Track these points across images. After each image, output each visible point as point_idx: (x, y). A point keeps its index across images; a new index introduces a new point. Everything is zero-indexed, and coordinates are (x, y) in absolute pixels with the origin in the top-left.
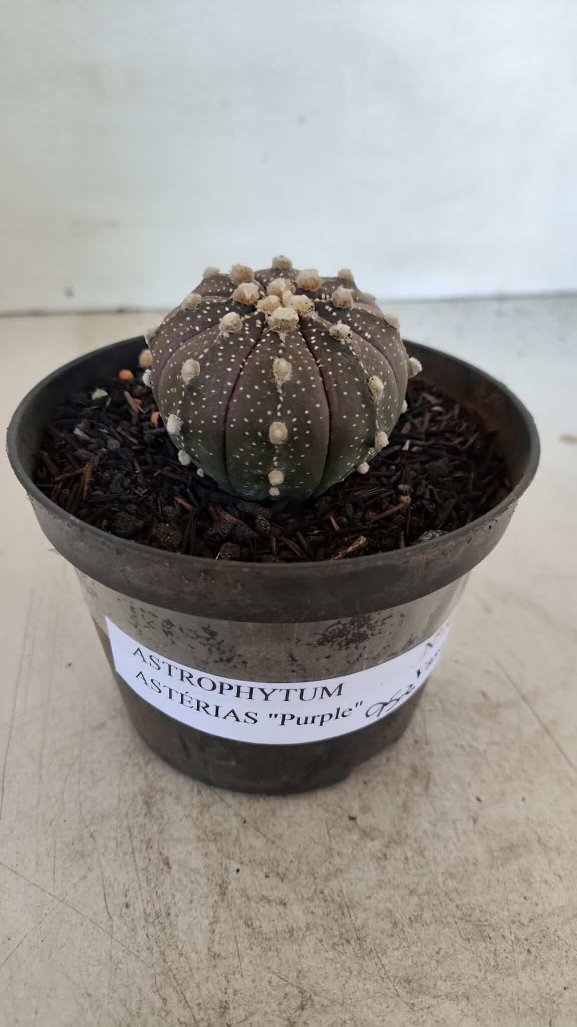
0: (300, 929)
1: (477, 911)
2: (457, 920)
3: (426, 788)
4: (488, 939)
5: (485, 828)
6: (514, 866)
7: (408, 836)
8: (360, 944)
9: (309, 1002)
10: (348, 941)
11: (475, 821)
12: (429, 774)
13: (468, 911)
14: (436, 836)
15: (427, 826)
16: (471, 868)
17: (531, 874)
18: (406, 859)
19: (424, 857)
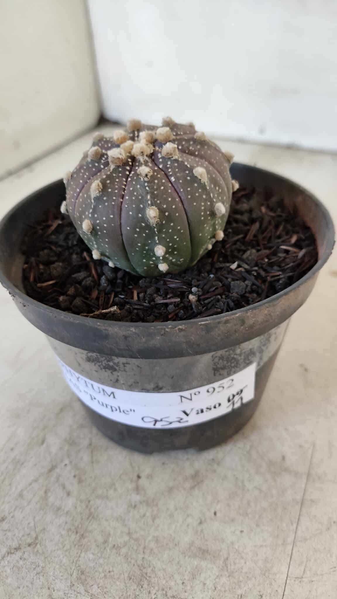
0: (64, 510)
1: (151, 568)
2: (136, 564)
3: (193, 488)
4: (141, 587)
5: (202, 531)
6: (196, 562)
7: (157, 505)
8: (80, 538)
9: (34, 545)
10: (77, 533)
11: (201, 523)
12: (202, 481)
13: (146, 564)
14: (171, 516)
15: (172, 507)
16: (171, 545)
17: (200, 574)
18: (144, 515)
19: (153, 522)
